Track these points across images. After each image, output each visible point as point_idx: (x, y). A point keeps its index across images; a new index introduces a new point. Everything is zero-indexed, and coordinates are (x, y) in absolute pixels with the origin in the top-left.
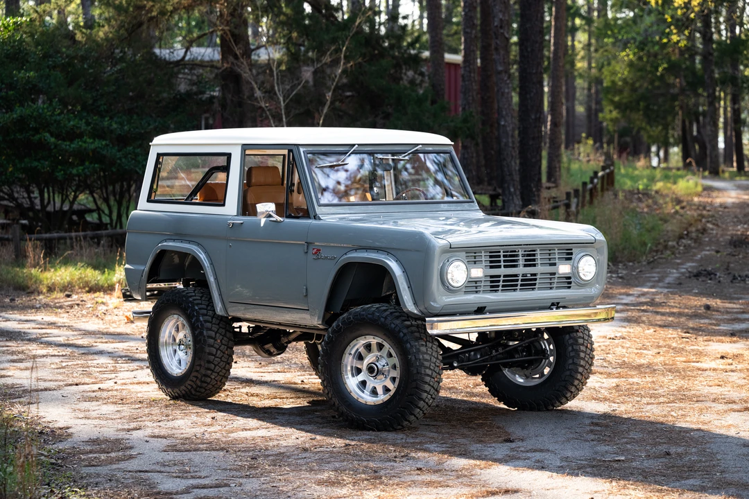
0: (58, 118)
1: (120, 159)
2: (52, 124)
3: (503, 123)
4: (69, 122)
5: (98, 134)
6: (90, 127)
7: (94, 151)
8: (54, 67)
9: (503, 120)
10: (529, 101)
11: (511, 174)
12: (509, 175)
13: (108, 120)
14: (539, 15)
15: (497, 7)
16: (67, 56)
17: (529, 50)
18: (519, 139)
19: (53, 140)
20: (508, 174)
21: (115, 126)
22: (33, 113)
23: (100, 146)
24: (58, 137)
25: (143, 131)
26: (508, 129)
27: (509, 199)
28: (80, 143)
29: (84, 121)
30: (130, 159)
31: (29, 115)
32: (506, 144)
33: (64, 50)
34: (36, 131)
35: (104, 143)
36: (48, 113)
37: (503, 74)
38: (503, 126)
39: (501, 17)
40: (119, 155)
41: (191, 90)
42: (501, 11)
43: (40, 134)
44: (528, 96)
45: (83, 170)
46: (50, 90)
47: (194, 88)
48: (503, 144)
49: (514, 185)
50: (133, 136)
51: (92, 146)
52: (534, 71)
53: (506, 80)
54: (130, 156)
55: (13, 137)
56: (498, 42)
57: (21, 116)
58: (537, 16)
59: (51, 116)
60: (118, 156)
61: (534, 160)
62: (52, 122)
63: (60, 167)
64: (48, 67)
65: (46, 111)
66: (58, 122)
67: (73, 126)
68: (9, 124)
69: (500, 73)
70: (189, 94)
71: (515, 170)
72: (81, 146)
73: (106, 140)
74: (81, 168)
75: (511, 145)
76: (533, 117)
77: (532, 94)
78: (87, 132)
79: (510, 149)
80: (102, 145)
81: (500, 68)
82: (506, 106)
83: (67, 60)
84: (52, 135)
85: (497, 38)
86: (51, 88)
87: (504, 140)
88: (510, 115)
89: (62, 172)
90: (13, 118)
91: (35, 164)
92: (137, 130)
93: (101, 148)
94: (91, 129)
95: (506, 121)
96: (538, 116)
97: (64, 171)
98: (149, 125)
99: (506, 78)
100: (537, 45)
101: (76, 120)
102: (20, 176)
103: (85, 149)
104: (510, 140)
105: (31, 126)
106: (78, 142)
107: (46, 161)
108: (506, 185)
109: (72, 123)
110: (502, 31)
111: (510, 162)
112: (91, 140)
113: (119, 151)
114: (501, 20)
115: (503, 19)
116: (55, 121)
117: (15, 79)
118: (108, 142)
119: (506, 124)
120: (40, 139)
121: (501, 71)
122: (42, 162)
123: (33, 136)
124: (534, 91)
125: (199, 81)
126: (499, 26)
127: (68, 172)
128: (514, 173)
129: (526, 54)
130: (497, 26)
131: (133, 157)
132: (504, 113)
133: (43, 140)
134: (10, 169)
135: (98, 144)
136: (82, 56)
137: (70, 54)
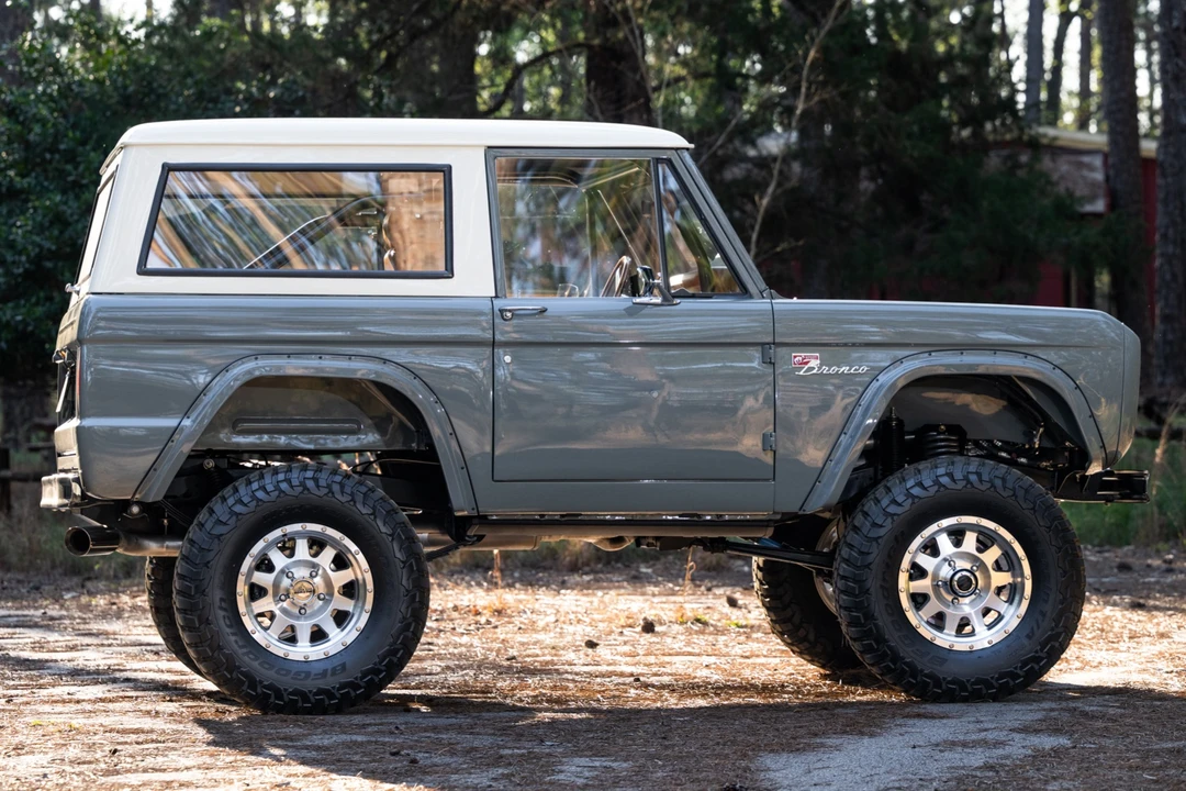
137: (251, 94)
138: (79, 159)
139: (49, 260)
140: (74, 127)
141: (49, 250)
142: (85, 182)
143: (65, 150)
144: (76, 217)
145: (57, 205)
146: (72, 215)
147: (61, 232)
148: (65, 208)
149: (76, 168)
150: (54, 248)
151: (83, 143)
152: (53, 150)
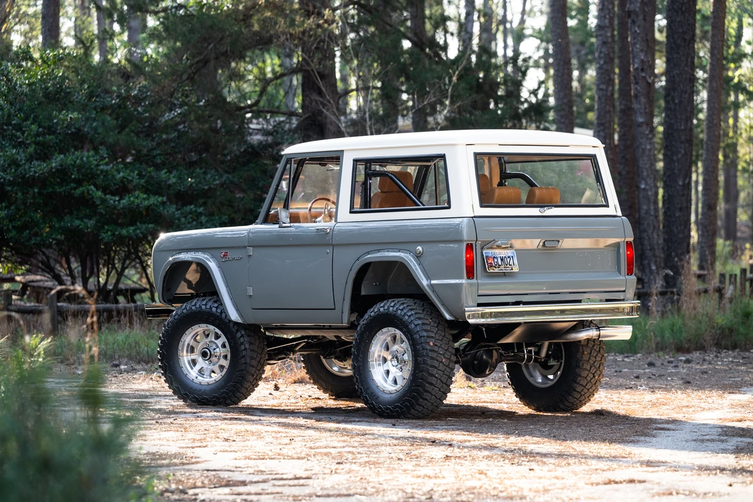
0: (105, 168)
1: (179, 219)
2: (99, 175)
3: (643, 186)
4: (119, 173)
5: (153, 188)
6: (143, 181)
7: (148, 208)
8: (103, 109)
9: (643, 182)
10: (676, 164)
11: (652, 249)
12: (650, 250)
13: (166, 173)
14: (689, 60)
15: (638, 46)
16: (118, 97)
17: (677, 101)
18: (663, 210)
19: (100, 193)
20: (649, 248)
21: (173, 180)
22: (75, 162)
23: (155, 202)
24: (105, 190)
25: (206, 187)
26: (650, 193)
27: (649, 280)
28: (132, 199)
29: (136, 172)
30: (190, 220)
31: (71, 164)
32: (647, 212)
33: (115, 88)
34: (79, 182)
35: (160, 199)
36: (95, 163)
37: (645, 127)
38: (644, 189)
39: (642, 57)
40: (178, 214)
41: (267, 140)
42: (642, 51)
43: (82, 186)
44: (675, 158)
45: (134, 231)
46: (96, 136)
47: (270, 139)
48: (643, 212)
49: (656, 262)
50: (196, 192)
51: (146, 203)
52: (683, 128)
53: (648, 134)
54: (190, 216)
55: (51, 189)
56: (639, 88)
57: (61, 165)
58: (687, 61)
59: (97, 165)
60: (177, 216)
61: (681, 236)
62: (99, 172)
63: (106, 227)
64: (95, 109)
65: (91, 159)
66: (106, 173)
67: (124, 177)
68: (46, 175)
69: (640, 125)
70: (263, 146)
71: (658, 244)
72: (133, 202)
73: (163, 196)
74: (132, 228)
75: (652, 213)
76: (681, 183)
77: (680, 156)
78: (140, 187)
79: (652, 218)
80: (158, 201)
81: (641, 120)
82: (647, 166)
83: (118, 100)
84: (98, 189)
85: (637, 83)
86: (98, 134)
87: (645, 207)
88: (652, 176)
89: (109, 233)
90: (52, 168)
91: (77, 222)
92: (200, 185)
93: (156, 206)
94: (145, 182)
95: (646, 184)
96: (687, 182)
97: (111, 231)
98: (215, 180)
99: (647, 132)
100: (687, 96)
101: (128, 171)
102: (59, 237)
103: (138, 205)
104: (652, 207)
105: (73, 177)
106: (129, 198)
107: (91, 219)
108: (646, 262)
109: (121, 174)
110: (644, 75)
111: (652, 234)
112: (145, 196)
113: (177, 210)
114: (642, 61)
115: (645, 60)
116: (102, 171)
117: (55, 121)
118: (165, 199)
119: (648, 187)
120: (83, 193)
121: (642, 123)
122: (86, 220)
123: (75, 189)
124: (683, 152)
125: (275, 131)
126: (640, 68)
127: (117, 233)
128: (656, 247)
129: (673, 106)
130: (637, 68)
131: (195, 218)
132: (645, 174)
133: (86, 194)
134: (48, 230)
135: (154, 200)
136: (135, 97)
137: (121, 94)
138: (24, 129)
139: (9, 186)
140: (20, 110)
141: (9, 180)
142: (28, 142)
143: (15, 124)
144: (23, 162)
145: (13, 155)
146: (21, 160)
147: (16, 170)
148: (17, 156)
149: (23, 134)
150: (11, 179)
151: (26, 119)
152: (9, 124)
